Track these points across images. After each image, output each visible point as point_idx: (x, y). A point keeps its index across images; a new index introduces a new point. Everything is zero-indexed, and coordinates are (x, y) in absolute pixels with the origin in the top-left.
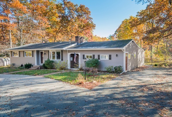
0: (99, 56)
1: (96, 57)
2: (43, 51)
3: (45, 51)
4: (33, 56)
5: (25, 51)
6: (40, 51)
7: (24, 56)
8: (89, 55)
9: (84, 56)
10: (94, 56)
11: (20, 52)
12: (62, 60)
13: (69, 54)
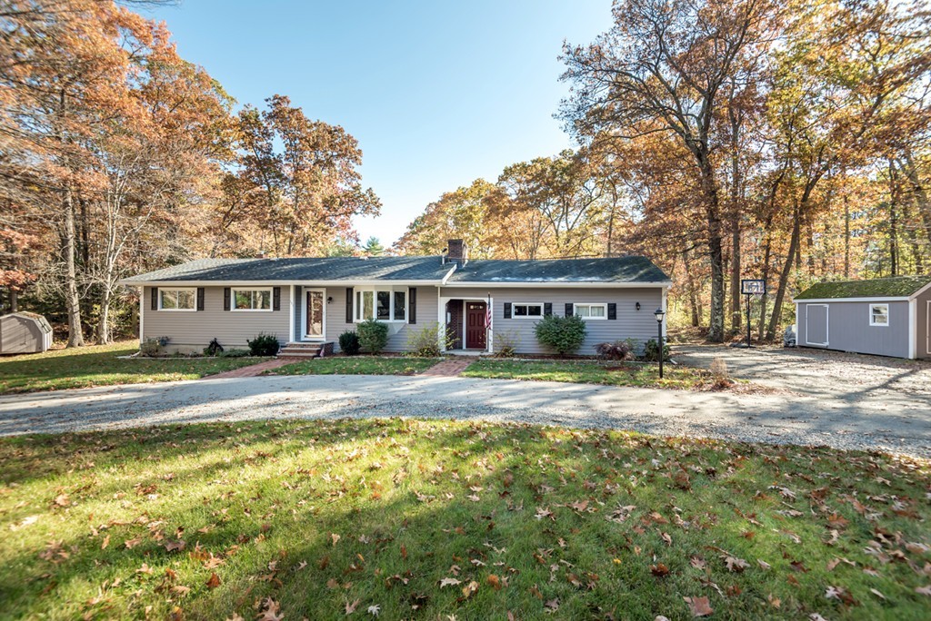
0: (569, 308)
1: (559, 311)
2: (324, 291)
3: (329, 288)
4: (277, 307)
5: (232, 289)
6: (306, 287)
7: (227, 307)
8: (528, 304)
9: (507, 307)
10: (549, 307)
11: (201, 290)
12: (413, 321)
13: (443, 302)
